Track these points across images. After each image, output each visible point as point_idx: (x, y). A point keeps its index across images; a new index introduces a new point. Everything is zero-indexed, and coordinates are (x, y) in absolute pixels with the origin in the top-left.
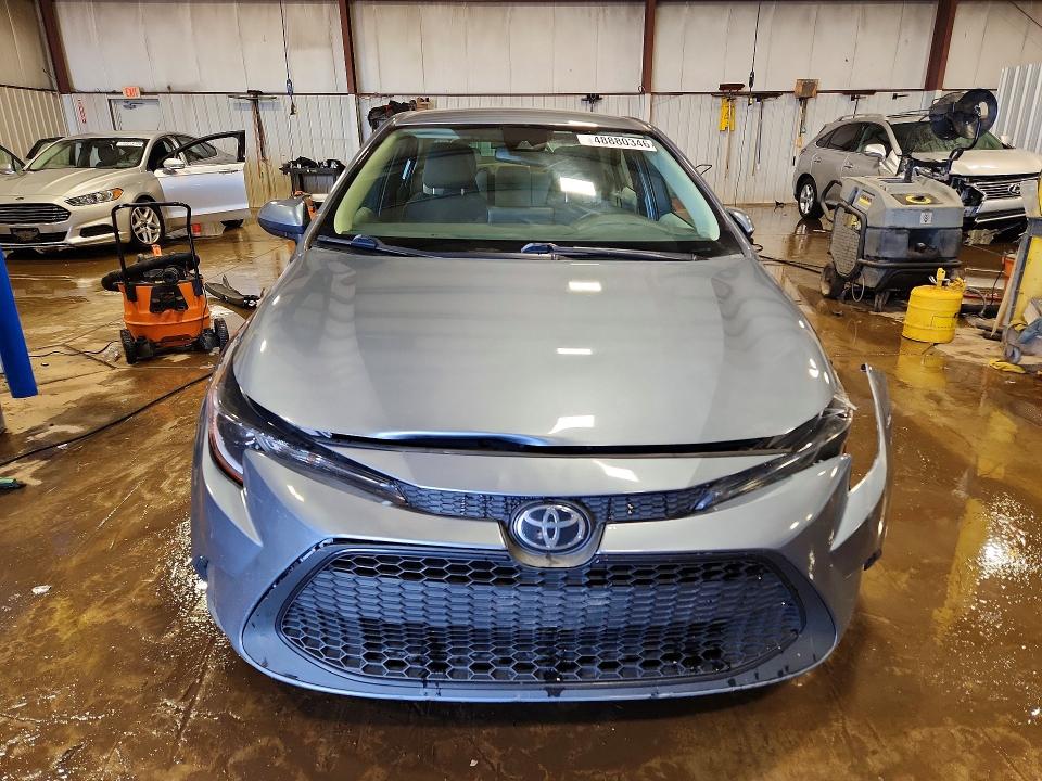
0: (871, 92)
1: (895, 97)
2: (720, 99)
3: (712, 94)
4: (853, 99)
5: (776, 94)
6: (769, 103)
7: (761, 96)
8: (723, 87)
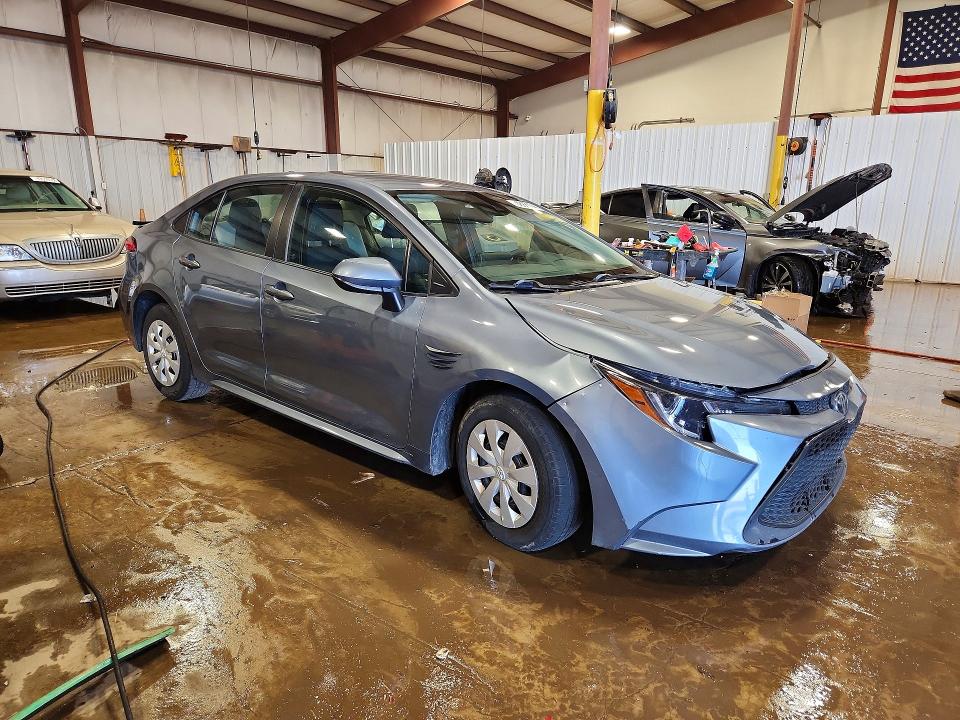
0: (294, 152)
1: (308, 157)
2: (166, 147)
3: (160, 141)
4: (279, 156)
5: (218, 147)
6: (213, 153)
7: (205, 148)
8: (168, 136)
